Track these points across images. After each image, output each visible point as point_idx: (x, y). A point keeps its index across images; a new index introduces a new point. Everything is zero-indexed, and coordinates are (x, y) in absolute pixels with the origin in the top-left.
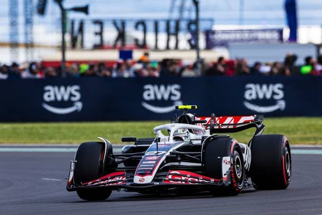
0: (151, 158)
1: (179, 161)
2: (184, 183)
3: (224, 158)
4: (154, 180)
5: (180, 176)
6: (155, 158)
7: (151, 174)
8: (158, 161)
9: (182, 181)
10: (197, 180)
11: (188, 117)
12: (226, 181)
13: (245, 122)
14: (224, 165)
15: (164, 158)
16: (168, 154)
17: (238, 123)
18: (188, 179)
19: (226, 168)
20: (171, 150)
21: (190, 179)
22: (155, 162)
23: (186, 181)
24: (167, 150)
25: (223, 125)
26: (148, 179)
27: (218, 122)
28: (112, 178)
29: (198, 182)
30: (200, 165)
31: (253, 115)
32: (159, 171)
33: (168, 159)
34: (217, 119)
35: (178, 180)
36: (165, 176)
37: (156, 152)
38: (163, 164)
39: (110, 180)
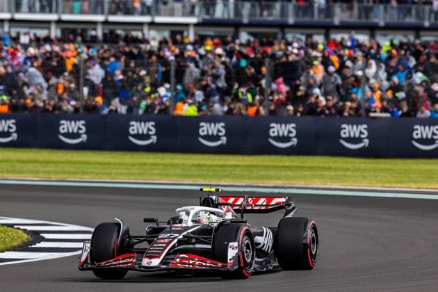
0: (162, 241)
1: (194, 244)
2: (191, 266)
3: (231, 244)
4: (162, 263)
5: (188, 259)
6: (166, 241)
7: (159, 257)
8: (168, 244)
9: (189, 264)
10: (204, 264)
11: (212, 199)
12: (232, 266)
13: (277, 204)
14: (230, 250)
15: (176, 241)
16: (181, 237)
17: (271, 204)
18: (196, 263)
19: (232, 253)
20: (184, 233)
21: (197, 263)
22: (165, 245)
23: (193, 264)
24: (180, 232)
25: (256, 206)
26: (156, 262)
27: (251, 203)
28: (123, 259)
29: (206, 266)
30: (210, 247)
31: (285, 197)
32: (167, 254)
33: (180, 242)
34: (250, 199)
35: (185, 264)
36: (174, 259)
37: (169, 235)
38: (174, 246)
39: (121, 262)
